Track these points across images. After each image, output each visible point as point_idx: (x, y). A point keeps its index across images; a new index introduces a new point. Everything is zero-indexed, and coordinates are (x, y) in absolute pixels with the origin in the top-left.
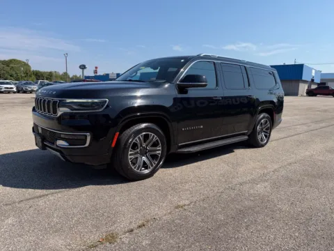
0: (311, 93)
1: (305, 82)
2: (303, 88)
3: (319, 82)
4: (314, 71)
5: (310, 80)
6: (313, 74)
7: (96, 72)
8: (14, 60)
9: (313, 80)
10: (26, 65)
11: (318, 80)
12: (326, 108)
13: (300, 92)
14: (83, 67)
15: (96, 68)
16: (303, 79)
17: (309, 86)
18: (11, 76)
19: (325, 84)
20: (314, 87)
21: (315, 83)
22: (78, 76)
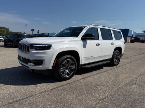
1: (129, 37)
2: (129, 39)
5: (131, 36)
6: (133, 33)
7: (38, 32)
8: (2, 27)
9: (132, 36)
10: (7, 29)
12: (141, 48)
14: (33, 30)
15: (38, 30)
16: (129, 35)
17: (131, 38)
18: (1, 34)
19: (137, 37)
20: (133, 39)
21: (134, 37)
22: (30, 34)
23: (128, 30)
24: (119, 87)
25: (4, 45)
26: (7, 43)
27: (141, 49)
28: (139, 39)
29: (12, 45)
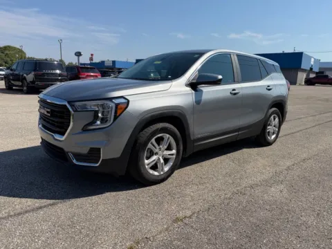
0: (309, 82)
1: (304, 70)
2: (302, 77)
3: (317, 71)
4: (313, 60)
5: (309, 69)
6: (312, 63)
7: (91, 59)
8: (9, 47)
9: (311, 69)
10: (20, 51)
11: (316, 69)
13: (298, 82)
14: (78, 54)
15: (92, 55)
16: (302, 67)
17: (308, 75)
18: (6, 63)
19: (323, 72)
20: (312, 76)
21: (314, 72)
22: (74, 63)
23: (301, 54)
24: (237, 191)
25: (5, 87)
26: (13, 82)
27: (327, 100)
28: (328, 76)
29: (22, 86)
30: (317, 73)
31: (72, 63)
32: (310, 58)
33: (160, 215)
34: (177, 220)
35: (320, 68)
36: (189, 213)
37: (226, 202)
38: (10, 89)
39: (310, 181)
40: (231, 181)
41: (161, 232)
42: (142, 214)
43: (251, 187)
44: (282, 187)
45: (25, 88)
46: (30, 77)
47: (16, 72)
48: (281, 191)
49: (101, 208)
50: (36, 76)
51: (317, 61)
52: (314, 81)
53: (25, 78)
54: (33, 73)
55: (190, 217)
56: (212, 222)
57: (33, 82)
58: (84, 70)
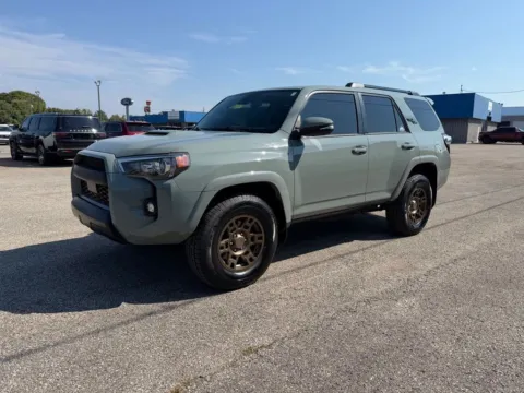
0: (486, 139)
1: (478, 121)
2: (474, 130)
3: (499, 121)
4: (491, 104)
5: (485, 118)
6: (490, 108)
7: (147, 109)
8: (19, 92)
9: (489, 118)
10: (36, 99)
11: (497, 119)
13: (469, 138)
14: (127, 102)
15: (148, 103)
16: (475, 116)
17: (484, 128)
18: (14, 117)
19: (508, 123)
20: (491, 129)
21: (494, 124)
22: (121, 116)
23: (472, 96)
24: (346, 307)
25: (10, 156)
26: (22, 148)
27: (511, 167)
28: (515, 129)
29: (36, 154)
30: (498, 125)
31: (117, 116)
32: (486, 101)
33: (226, 345)
34: (249, 351)
35: (503, 117)
36: (267, 341)
37: (326, 323)
38: (18, 159)
39: (457, 291)
40: (338, 294)
41: (223, 369)
42: (199, 344)
43: (368, 302)
44: (413, 300)
45: (41, 157)
46: (49, 140)
47: (29, 133)
48: (411, 307)
49: (140, 336)
50: (58, 138)
51: (498, 106)
52: (493, 137)
53: (41, 142)
54: (53, 134)
55: (269, 346)
56: (299, 353)
57: (54, 148)
58: (134, 127)
